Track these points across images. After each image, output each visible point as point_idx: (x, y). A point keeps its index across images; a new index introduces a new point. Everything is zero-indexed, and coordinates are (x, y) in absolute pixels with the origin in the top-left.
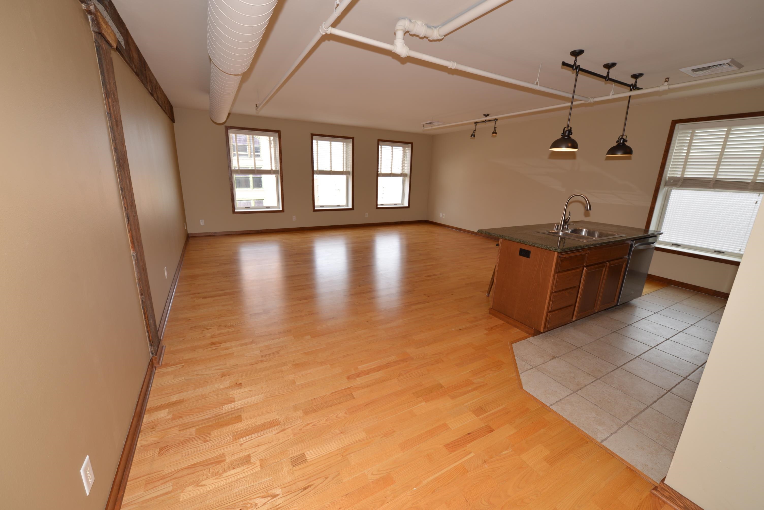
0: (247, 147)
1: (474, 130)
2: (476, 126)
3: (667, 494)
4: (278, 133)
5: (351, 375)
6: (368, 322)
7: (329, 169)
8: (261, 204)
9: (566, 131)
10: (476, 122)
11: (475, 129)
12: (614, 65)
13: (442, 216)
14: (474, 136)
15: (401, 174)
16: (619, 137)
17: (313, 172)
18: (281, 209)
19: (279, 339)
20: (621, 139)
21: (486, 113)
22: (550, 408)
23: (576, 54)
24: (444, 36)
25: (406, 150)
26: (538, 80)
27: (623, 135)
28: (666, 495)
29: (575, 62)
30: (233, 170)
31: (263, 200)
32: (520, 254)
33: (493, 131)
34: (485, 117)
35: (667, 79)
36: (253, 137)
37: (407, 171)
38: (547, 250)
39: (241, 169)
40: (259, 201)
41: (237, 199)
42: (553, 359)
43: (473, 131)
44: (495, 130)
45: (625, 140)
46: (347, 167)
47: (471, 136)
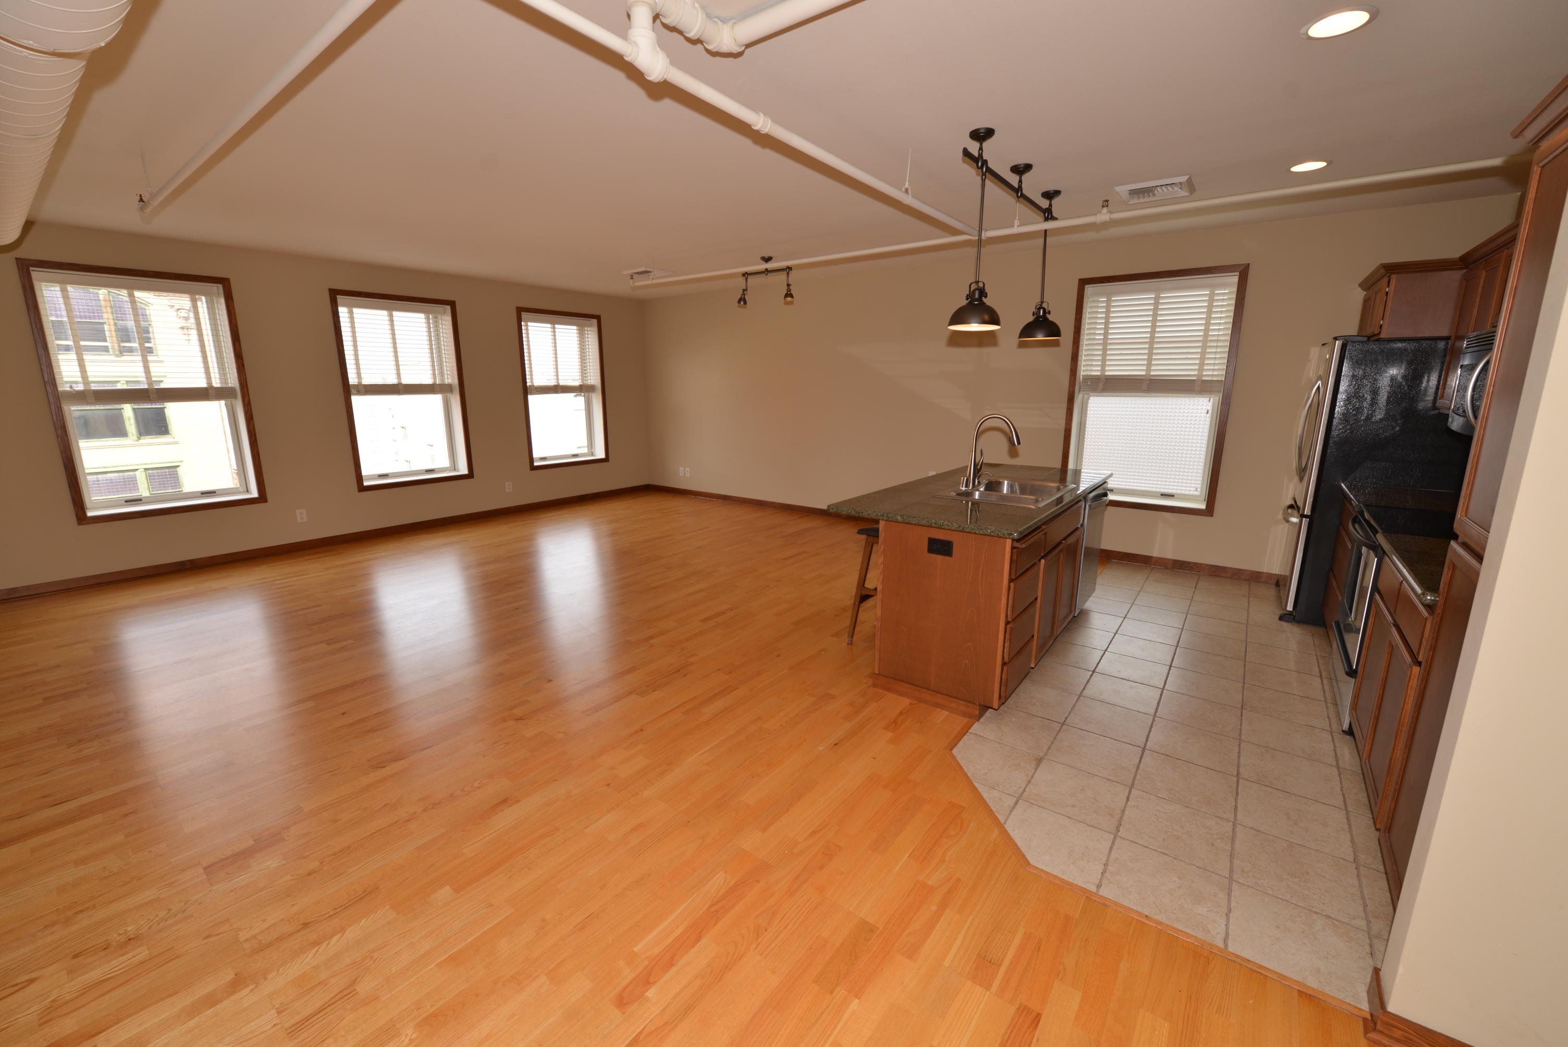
0: (104, 328)
1: (744, 290)
2: (746, 282)
3: (1398, 1034)
4: (220, 286)
5: (625, 989)
6: (608, 785)
7: (392, 380)
8: (170, 478)
9: (975, 290)
10: (746, 273)
11: (745, 288)
12: (1028, 167)
13: (683, 472)
14: (745, 303)
15: (581, 386)
16: (1037, 306)
17: (347, 390)
18: (254, 494)
19: (340, 935)
20: (1039, 309)
21: (766, 255)
22: (1099, 895)
23: (982, 135)
24: (744, 47)
25: (586, 332)
26: (907, 183)
27: (1042, 302)
28: (1396, 1036)
29: (981, 152)
30: (66, 393)
31: (178, 466)
32: (930, 551)
33: (785, 292)
34: (764, 262)
35: (1106, 203)
36: (131, 296)
37: (594, 379)
38: (992, 536)
39: (94, 387)
40: (163, 471)
41: (87, 471)
42: (1038, 765)
43: (742, 291)
44: (789, 290)
45: (1047, 311)
46: (442, 374)
47: (739, 302)
